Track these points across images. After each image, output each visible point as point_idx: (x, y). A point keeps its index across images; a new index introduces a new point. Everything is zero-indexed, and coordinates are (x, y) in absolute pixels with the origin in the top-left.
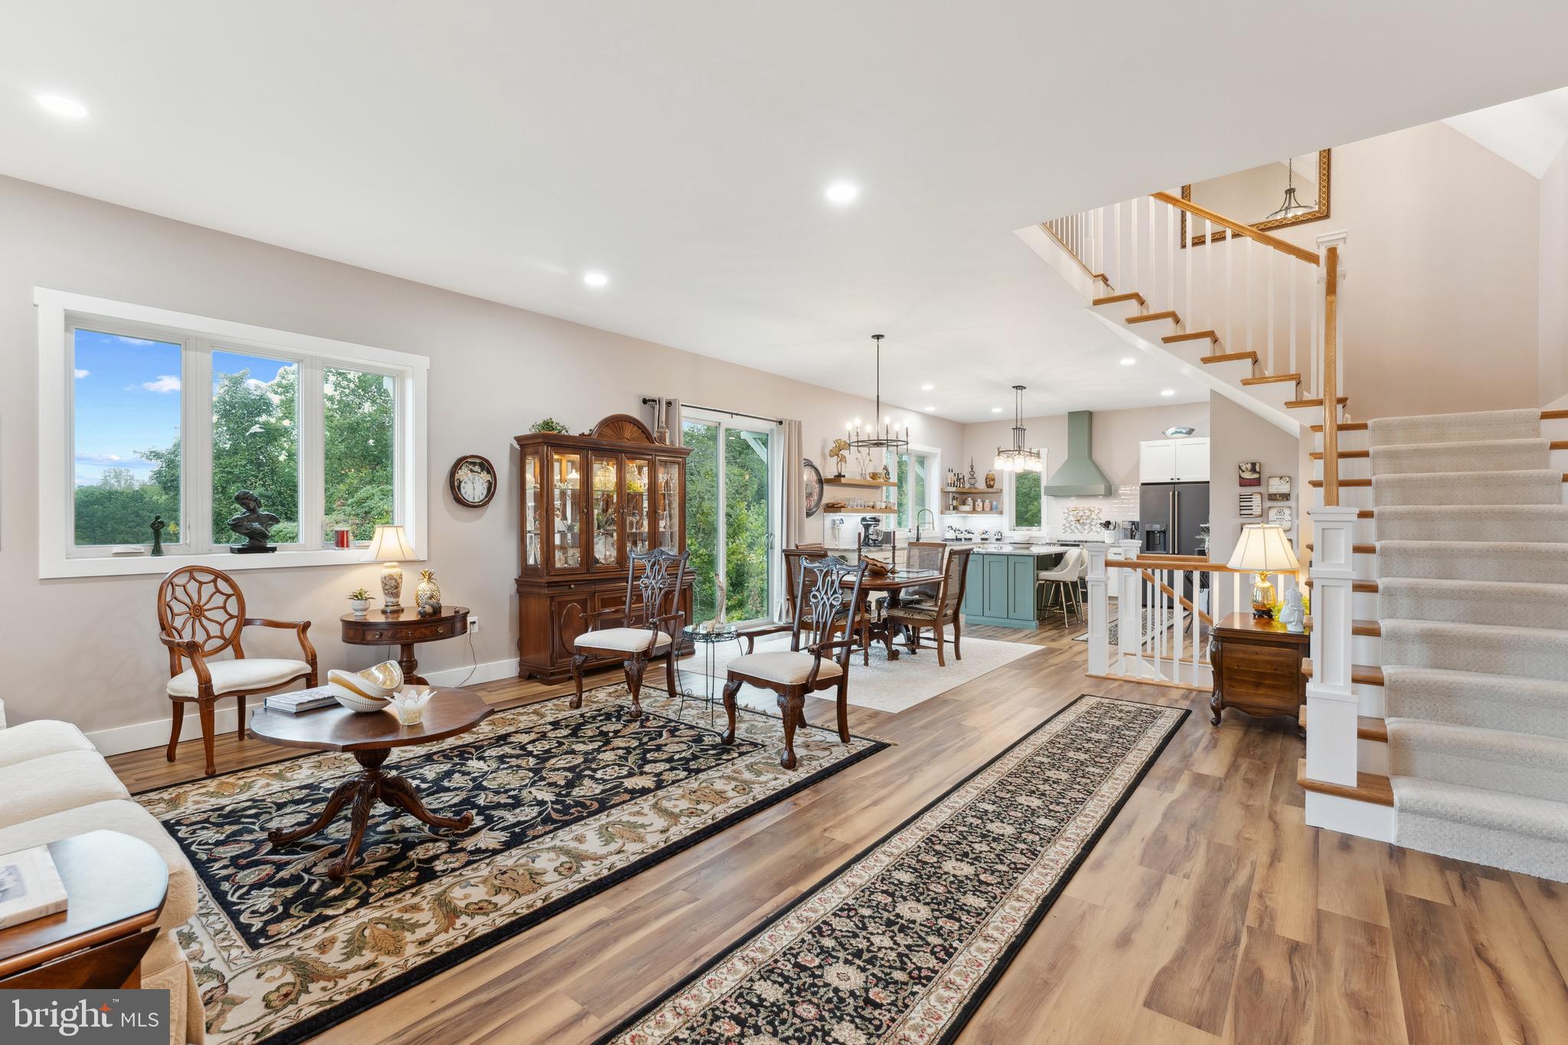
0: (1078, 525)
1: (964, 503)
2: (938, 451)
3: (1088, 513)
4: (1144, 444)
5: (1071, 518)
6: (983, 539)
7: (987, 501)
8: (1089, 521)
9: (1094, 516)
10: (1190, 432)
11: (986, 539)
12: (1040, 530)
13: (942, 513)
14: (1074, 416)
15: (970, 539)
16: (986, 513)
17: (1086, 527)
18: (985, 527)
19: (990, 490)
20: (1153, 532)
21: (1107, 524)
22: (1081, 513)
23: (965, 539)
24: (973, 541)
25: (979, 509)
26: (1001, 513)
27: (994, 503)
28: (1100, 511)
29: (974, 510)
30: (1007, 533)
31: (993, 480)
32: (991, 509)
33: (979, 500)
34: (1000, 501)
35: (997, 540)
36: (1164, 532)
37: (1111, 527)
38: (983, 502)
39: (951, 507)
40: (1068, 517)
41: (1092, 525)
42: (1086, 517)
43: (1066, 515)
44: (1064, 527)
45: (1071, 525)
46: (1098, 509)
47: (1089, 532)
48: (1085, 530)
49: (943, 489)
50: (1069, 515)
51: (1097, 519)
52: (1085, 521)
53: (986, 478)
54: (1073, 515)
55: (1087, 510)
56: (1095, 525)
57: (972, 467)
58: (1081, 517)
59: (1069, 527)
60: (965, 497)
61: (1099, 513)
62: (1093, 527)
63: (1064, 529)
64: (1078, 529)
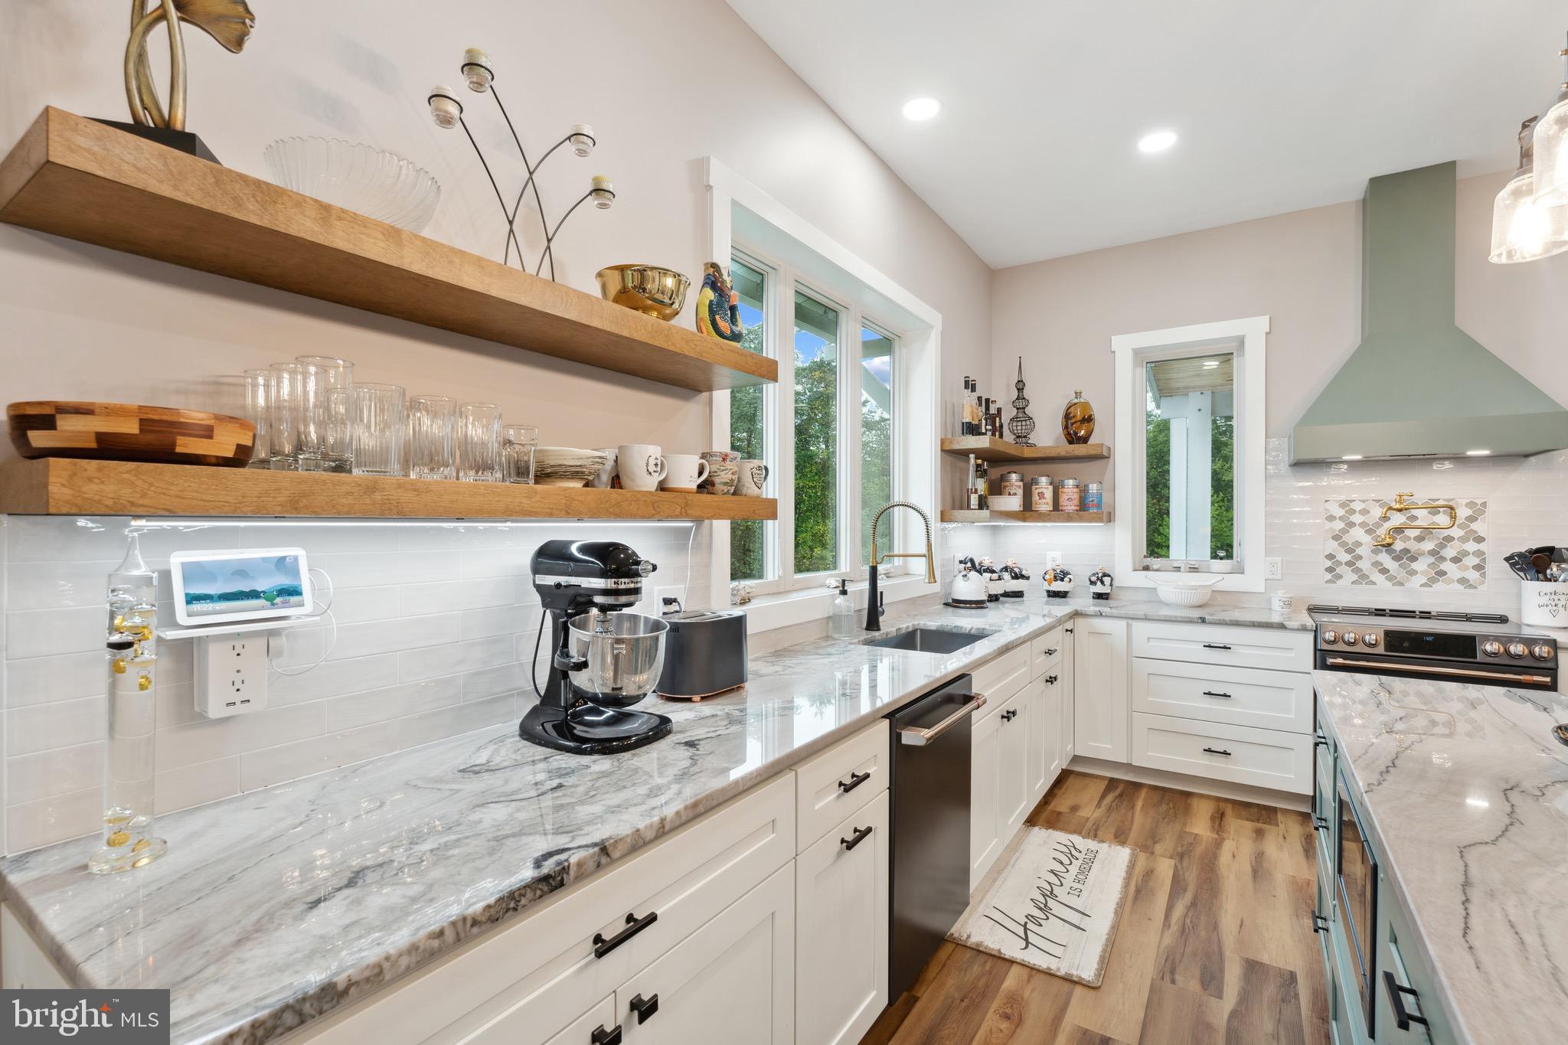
0: (1385, 559)
1: (1002, 488)
2: (932, 316)
3: (1430, 520)
5: (1358, 534)
6: (1054, 595)
7: (1069, 483)
8: (1428, 545)
12: (1239, 572)
13: (942, 517)
14: (1388, 186)
16: (1069, 518)
17: (1421, 565)
18: (1055, 559)
19: (1079, 449)
21: (1537, 561)
22: (1397, 520)
24: (1025, 600)
25: (1044, 505)
26: (1109, 518)
27: (1093, 488)
28: (1479, 509)
29: (1028, 511)
30: (1126, 575)
31: (1088, 420)
32: (1083, 506)
33: (1044, 482)
34: (1108, 484)
35: (1099, 597)
38: (1058, 485)
39: (971, 499)
40: (1344, 531)
41: (1443, 559)
42: (1417, 532)
43: (1339, 525)
44: (1329, 563)
45: (1360, 557)
46: (1471, 505)
47: (1432, 581)
48: (1413, 573)
49: (943, 442)
50: (1352, 525)
51: (1464, 540)
52: (1413, 546)
53: (1067, 416)
54: (1363, 525)
55: (1425, 511)
56: (1456, 560)
57: (1020, 386)
58: (1399, 530)
59: (1349, 564)
60: (1003, 470)
61: (1472, 519)
62: (1446, 566)
63: (1330, 570)
64: (1384, 571)
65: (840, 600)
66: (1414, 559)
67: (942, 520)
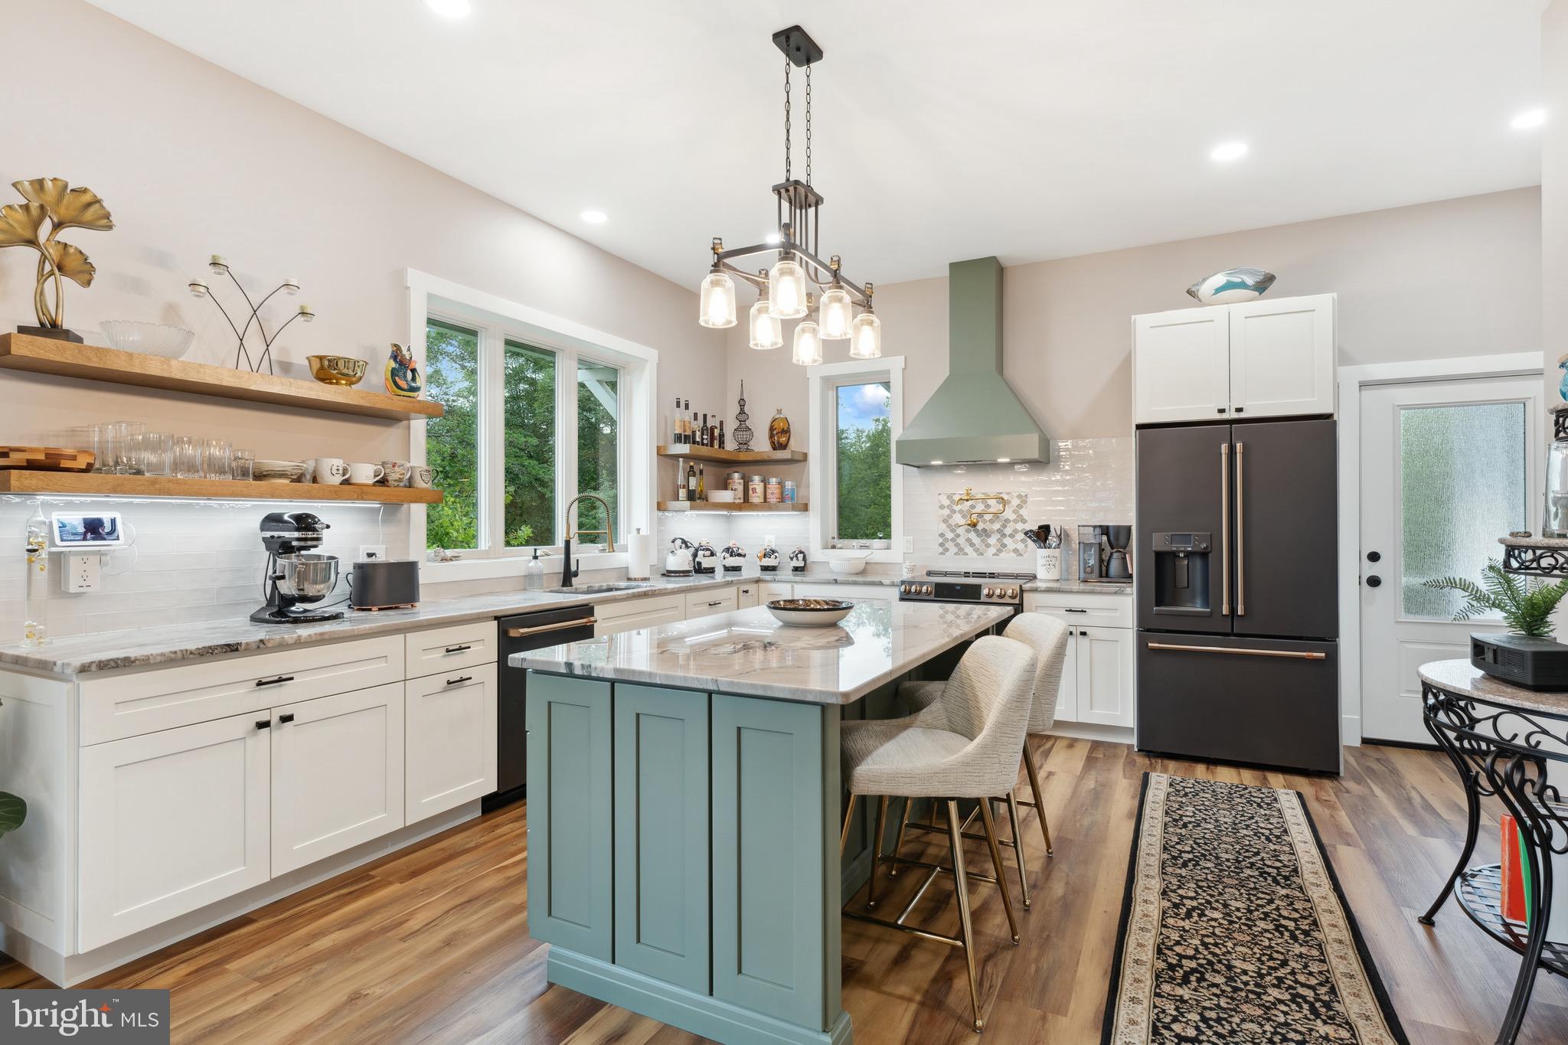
0: (972, 535)
1: (725, 485)
2: (650, 355)
3: (995, 506)
4: (1143, 322)
5: (958, 519)
6: (765, 569)
7: (773, 481)
8: (997, 526)
9: (1009, 514)
10: (1264, 285)
11: (773, 569)
12: (888, 548)
13: (660, 507)
14: (960, 270)
15: (737, 569)
16: (772, 508)
17: (992, 540)
18: (770, 541)
19: (780, 455)
20: (1174, 555)
21: (1041, 535)
22: (980, 508)
23: (727, 569)
24: (745, 574)
25: (756, 498)
26: (805, 508)
27: (789, 484)
28: (1023, 500)
29: (746, 504)
30: (816, 554)
31: (786, 432)
32: (782, 499)
33: (757, 478)
34: (802, 482)
35: (796, 569)
36: (1204, 555)
37: (1052, 539)
38: (765, 482)
39: (682, 493)
40: (950, 517)
41: (1004, 535)
42: (990, 517)
43: (946, 512)
44: (941, 540)
45: (958, 536)
46: (1019, 496)
47: (999, 551)
48: (988, 546)
49: (659, 448)
50: (954, 511)
51: (1016, 522)
52: (988, 526)
53: (772, 429)
54: (961, 511)
55: (994, 501)
56: (1012, 536)
57: (742, 403)
58: (980, 515)
59: (953, 540)
60: (728, 471)
61: (1020, 506)
62: (1007, 541)
63: (941, 545)
64: (972, 545)
65: (533, 563)
66: (989, 536)
67: (659, 509)
